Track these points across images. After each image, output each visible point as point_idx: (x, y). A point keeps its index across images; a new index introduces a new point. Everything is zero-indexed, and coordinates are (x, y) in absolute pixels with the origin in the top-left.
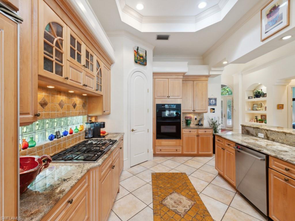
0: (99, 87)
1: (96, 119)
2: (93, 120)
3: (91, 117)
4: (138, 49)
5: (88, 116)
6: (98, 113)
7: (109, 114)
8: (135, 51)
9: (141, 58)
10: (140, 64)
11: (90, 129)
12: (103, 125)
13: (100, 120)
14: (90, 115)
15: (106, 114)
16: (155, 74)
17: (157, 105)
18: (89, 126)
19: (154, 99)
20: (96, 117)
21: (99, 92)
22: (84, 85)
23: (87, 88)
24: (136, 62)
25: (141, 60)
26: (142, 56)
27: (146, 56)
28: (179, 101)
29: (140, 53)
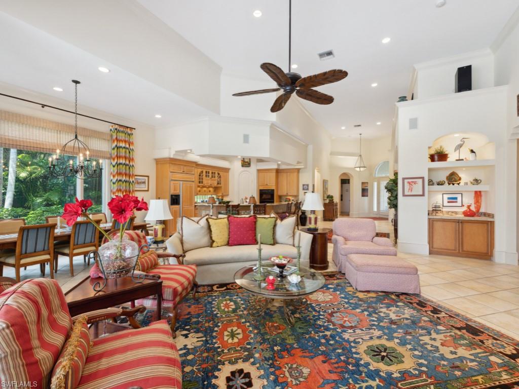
0: (219, 183)
3: (219, 196)
4: (244, 159)
6: (221, 194)
7: (228, 195)
8: (242, 161)
10: (246, 167)
16: (259, 171)
19: (259, 186)
21: (220, 186)
22: (211, 184)
23: (213, 185)
24: (243, 166)
25: (246, 163)
26: (247, 162)
27: (250, 161)
28: (273, 188)
29: (246, 160)
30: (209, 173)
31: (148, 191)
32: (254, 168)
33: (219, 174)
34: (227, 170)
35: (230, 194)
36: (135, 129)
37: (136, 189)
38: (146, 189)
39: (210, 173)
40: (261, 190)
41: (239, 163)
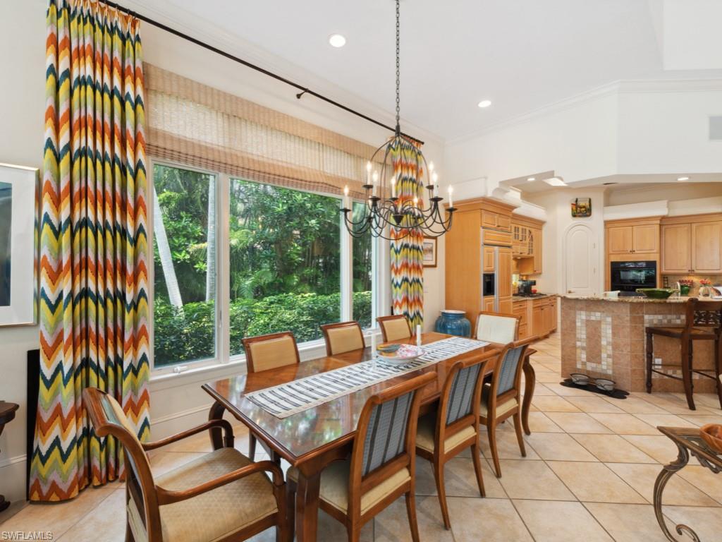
0: (531, 251)
1: (526, 278)
2: (524, 278)
3: (523, 276)
4: (577, 201)
5: (520, 275)
6: (530, 272)
7: (540, 274)
8: (572, 204)
9: (583, 209)
10: (580, 216)
11: (522, 286)
12: (534, 283)
13: (532, 279)
14: (522, 274)
15: (538, 273)
16: (607, 223)
17: (612, 263)
18: (521, 283)
19: (607, 254)
20: (527, 276)
21: (531, 255)
22: (521, 253)
23: (523, 254)
24: (574, 216)
25: (582, 211)
26: (584, 207)
27: (590, 205)
28: (654, 257)
29: (581, 203)
30: (518, 230)
31: (435, 266)
32: (599, 217)
33: (530, 232)
34: (539, 224)
35: (543, 272)
36: (423, 143)
37: (425, 263)
38: (433, 263)
39: (520, 230)
40: (613, 264)
41: (567, 210)
